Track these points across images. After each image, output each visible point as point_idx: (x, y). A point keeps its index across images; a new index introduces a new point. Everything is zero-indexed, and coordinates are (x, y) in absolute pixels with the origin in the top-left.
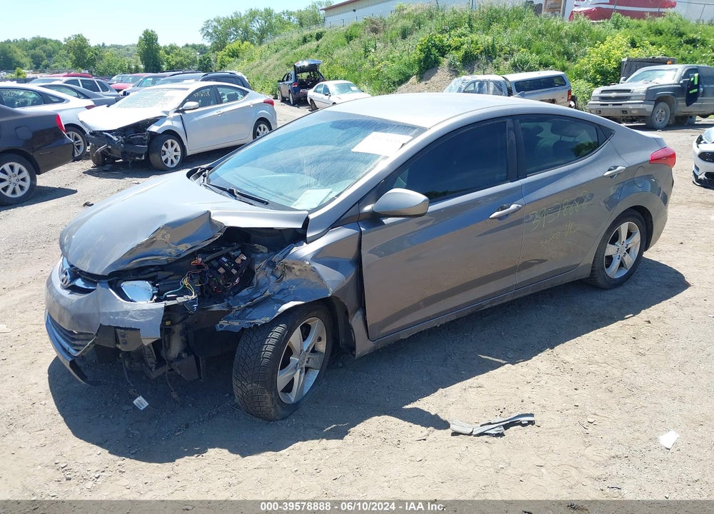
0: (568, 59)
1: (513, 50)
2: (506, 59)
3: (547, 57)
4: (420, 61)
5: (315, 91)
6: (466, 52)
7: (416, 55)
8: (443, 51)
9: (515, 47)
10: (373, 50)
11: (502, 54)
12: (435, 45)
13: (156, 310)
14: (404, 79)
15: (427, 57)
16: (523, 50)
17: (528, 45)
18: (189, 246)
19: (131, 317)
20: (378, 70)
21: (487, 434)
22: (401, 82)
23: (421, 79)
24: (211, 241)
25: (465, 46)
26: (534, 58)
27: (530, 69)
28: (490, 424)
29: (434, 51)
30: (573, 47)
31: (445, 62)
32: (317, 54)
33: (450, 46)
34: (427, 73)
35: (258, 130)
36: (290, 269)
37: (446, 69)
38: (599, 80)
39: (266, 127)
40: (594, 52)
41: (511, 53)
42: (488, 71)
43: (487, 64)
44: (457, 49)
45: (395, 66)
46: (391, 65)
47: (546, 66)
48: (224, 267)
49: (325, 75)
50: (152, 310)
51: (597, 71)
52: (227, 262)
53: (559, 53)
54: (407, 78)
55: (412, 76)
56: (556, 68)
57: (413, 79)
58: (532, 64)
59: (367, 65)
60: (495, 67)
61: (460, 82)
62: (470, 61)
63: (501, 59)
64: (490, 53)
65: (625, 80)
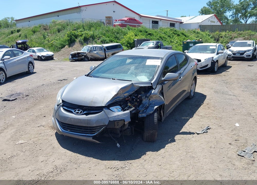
0: (118, 39)
1: (100, 36)
2: (98, 39)
3: (111, 39)
4: (68, 40)
5: (28, 52)
6: (85, 37)
7: (66, 38)
8: (76, 37)
9: (101, 35)
10: (47, 36)
11: (97, 37)
12: (73, 35)
13: (128, 113)
14: (63, 46)
15: (71, 39)
16: (103, 36)
17: (104, 35)
18: (128, 94)
19: (121, 116)
20: (52, 44)
21: (205, 132)
22: (62, 48)
23: (70, 46)
24: (134, 91)
25: (84, 35)
26: (107, 39)
27: (107, 43)
28: (204, 130)
29: (73, 37)
30: (118, 35)
31: (77, 40)
32: (20, 38)
33: (78, 35)
34: (72, 45)
35: (29, 66)
36: (152, 97)
37: (78, 43)
38: (129, 46)
39: (32, 65)
40: (126, 37)
41: (100, 37)
42: (94, 43)
43: (93, 41)
44: (81, 36)
45: (58, 42)
46: (56, 42)
47: (112, 41)
48: (135, 99)
49: (29, 45)
50: (126, 113)
51: (128, 43)
52: (135, 98)
53: (115, 37)
54: (64, 46)
55: (66, 45)
56: (115, 42)
57: (67, 46)
58: (107, 41)
59: (46, 42)
60: (96, 42)
61: (88, 47)
62: (86, 40)
63: (97, 40)
64: (93, 37)
65: (140, 46)
